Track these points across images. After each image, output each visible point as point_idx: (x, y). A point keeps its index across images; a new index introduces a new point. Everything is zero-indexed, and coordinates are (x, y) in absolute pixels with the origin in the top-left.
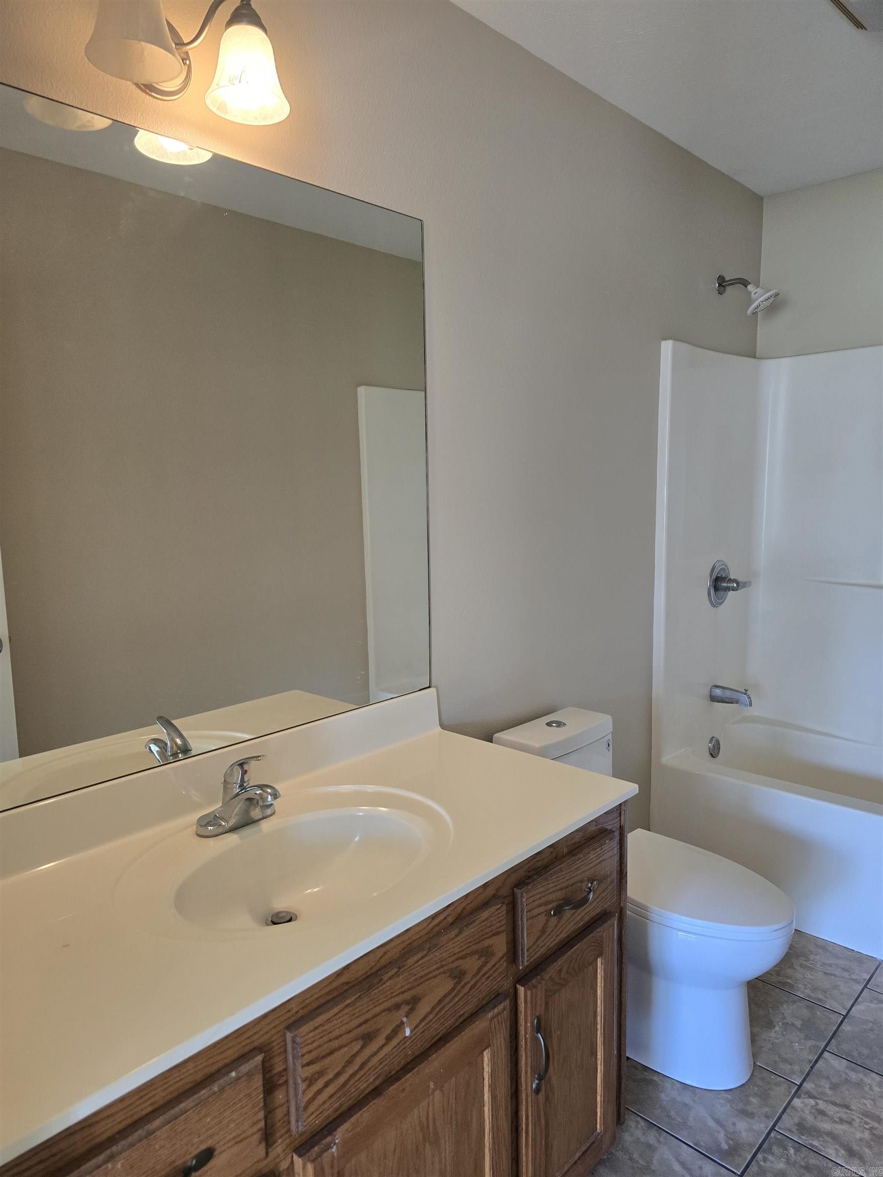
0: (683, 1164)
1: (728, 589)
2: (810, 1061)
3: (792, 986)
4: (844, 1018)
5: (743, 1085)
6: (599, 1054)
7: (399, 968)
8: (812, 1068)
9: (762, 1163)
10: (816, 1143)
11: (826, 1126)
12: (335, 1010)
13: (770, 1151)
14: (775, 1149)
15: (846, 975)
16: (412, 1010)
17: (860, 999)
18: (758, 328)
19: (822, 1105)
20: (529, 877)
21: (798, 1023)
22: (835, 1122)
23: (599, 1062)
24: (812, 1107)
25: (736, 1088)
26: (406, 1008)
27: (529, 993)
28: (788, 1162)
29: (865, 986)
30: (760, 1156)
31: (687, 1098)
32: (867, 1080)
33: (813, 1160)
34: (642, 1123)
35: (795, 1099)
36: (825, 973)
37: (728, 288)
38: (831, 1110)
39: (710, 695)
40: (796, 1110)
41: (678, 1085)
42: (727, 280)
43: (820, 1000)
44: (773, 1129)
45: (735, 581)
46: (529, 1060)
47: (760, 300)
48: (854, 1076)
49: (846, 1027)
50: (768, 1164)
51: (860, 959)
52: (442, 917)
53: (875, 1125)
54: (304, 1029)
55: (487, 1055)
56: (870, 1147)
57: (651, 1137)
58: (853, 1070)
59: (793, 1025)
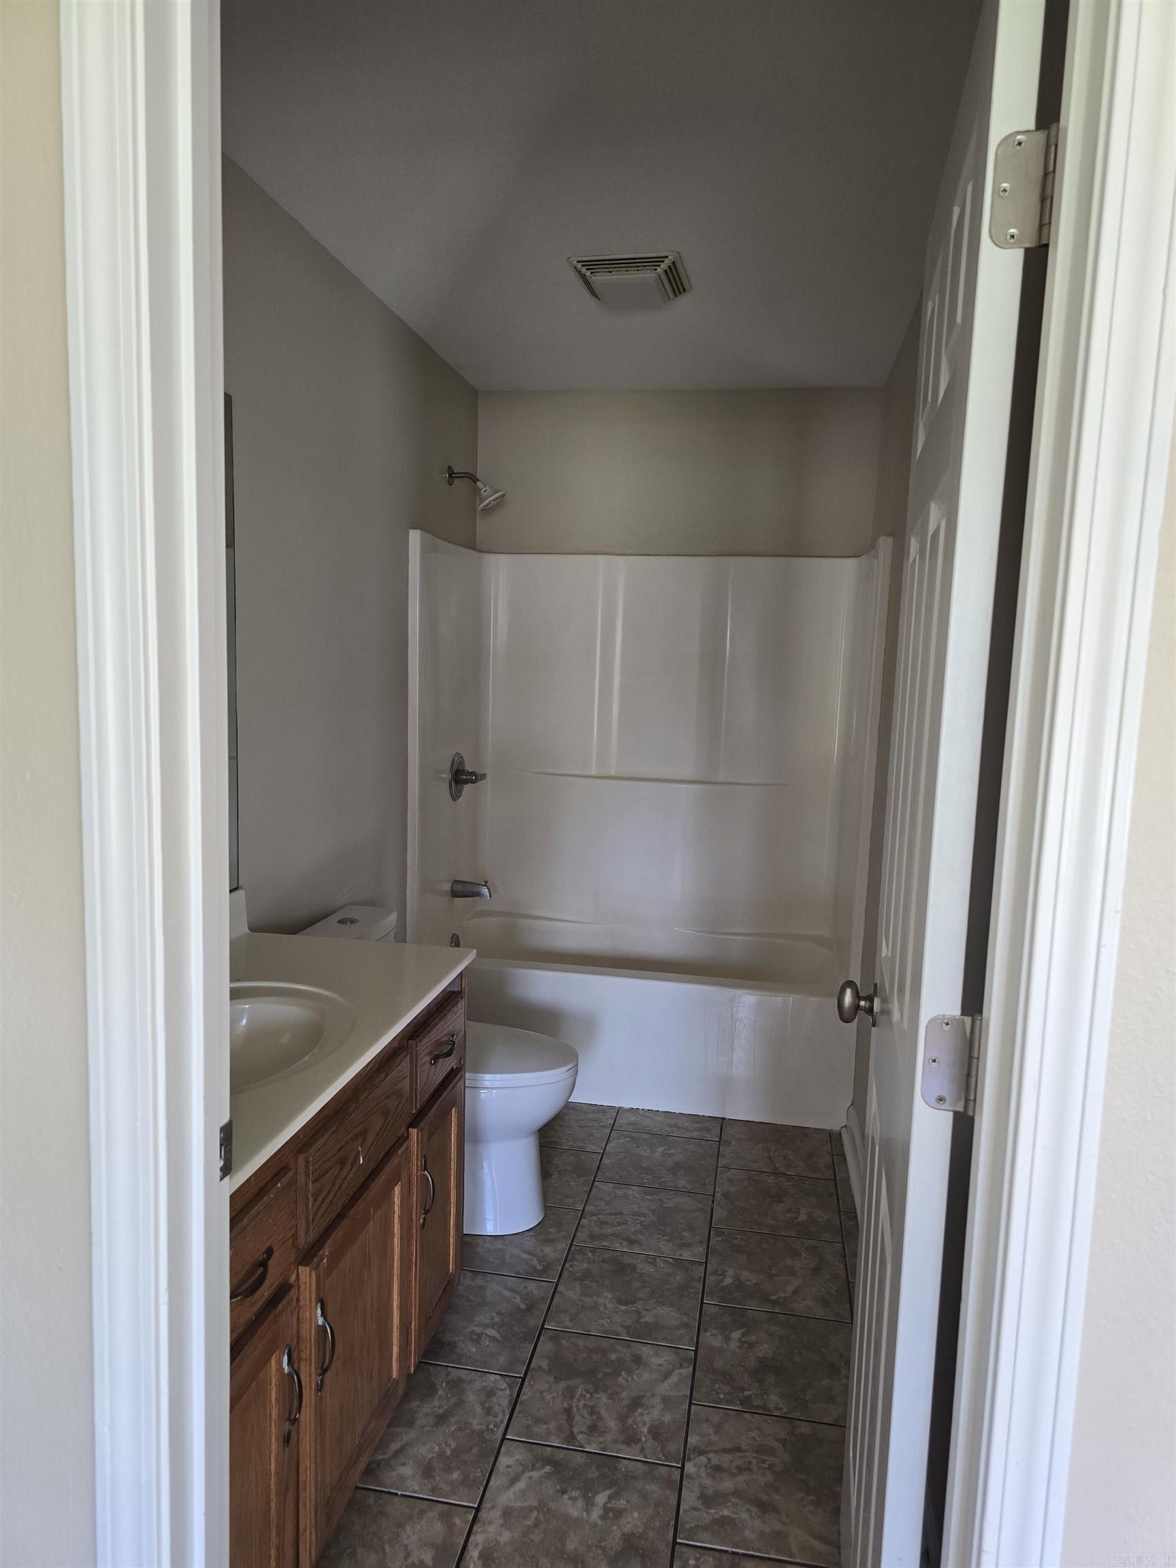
0: (511, 1290)
1: (466, 782)
2: (586, 1192)
3: (558, 1143)
4: (603, 1156)
5: (540, 1222)
6: (452, 1197)
7: (357, 1103)
8: (588, 1195)
9: (571, 1269)
10: (605, 1244)
11: (609, 1230)
12: (327, 1136)
13: (574, 1259)
14: (577, 1257)
15: (596, 1124)
16: (364, 1140)
17: (611, 1139)
18: (477, 520)
19: (602, 1218)
20: (416, 1031)
21: (570, 1168)
22: (614, 1226)
23: (452, 1205)
24: (596, 1222)
25: (535, 1226)
26: (360, 1139)
27: (420, 1133)
28: (589, 1262)
29: (612, 1129)
30: (567, 1265)
31: (499, 1245)
32: (630, 1192)
33: (607, 1255)
34: (469, 1274)
35: (582, 1220)
36: (580, 1127)
37: (456, 481)
38: (610, 1219)
39: (452, 891)
40: (585, 1227)
41: (489, 1238)
42: (455, 471)
43: (581, 1147)
44: (571, 1244)
45: (473, 773)
46: (419, 1197)
47: (490, 499)
48: (619, 1192)
49: (606, 1161)
50: (576, 1268)
51: (603, 1110)
52: (372, 1064)
53: (643, 1219)
54: (313, 1150)
55: (397, 1190)
56: (643, 1234)
57: (480, 1281)
58: (617, 1188)
59: (566, 1170)
